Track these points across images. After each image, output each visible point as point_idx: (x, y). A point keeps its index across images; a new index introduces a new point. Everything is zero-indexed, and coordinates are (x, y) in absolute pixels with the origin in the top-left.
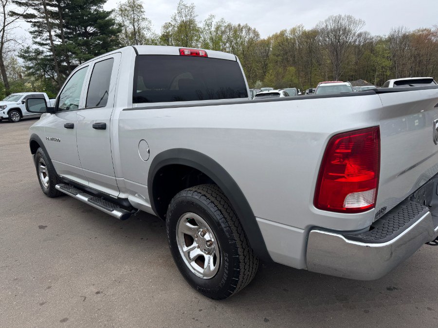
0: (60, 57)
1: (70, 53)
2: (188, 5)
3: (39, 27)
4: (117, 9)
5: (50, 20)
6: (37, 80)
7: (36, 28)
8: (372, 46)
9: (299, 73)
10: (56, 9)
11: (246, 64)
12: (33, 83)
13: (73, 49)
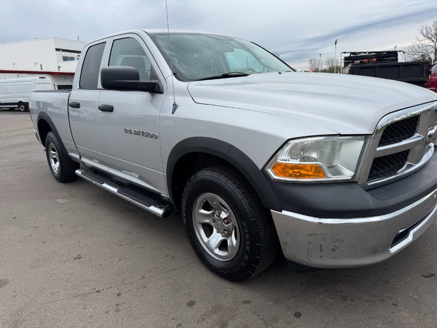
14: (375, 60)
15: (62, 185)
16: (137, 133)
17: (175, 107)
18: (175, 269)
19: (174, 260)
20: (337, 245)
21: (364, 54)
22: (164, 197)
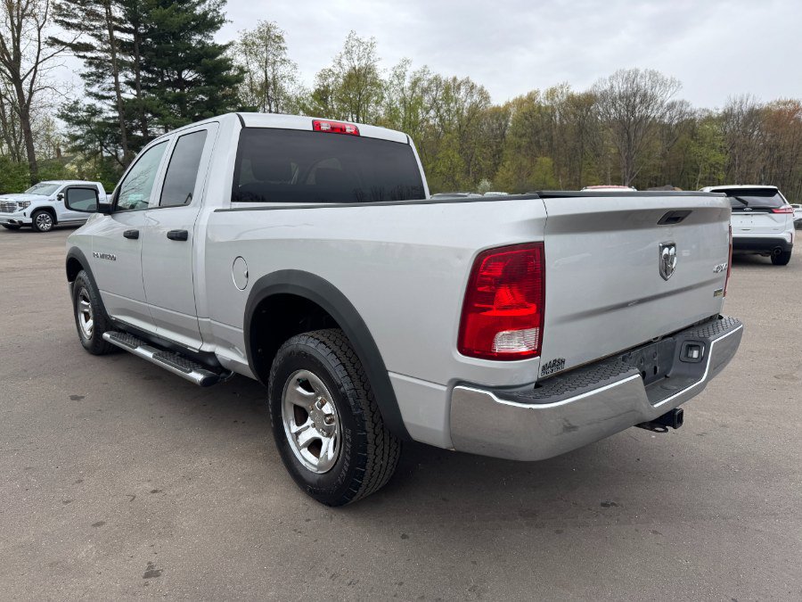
0: (132, 122)
1: (149, 115)
2: (365, 40)
3: (97, 66)
4: (239, 41)
5: (117, 55)
6: (88, 159)
7: (93, 69)
8: (694, 126)
9: (559, 170)
10: (131, 37)
11: (463, 149)
12: (80, 164)
13: (155, 108)
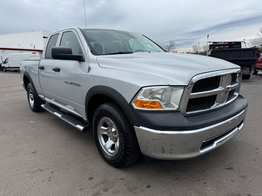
14: (228, 46)
15: (35, 114)
16: (71, 83)
17: (89, 69)
18: (87, 160)
19: (87, 155)
20: (173, 147)
21: (221, 43)
22: (85, 120)
